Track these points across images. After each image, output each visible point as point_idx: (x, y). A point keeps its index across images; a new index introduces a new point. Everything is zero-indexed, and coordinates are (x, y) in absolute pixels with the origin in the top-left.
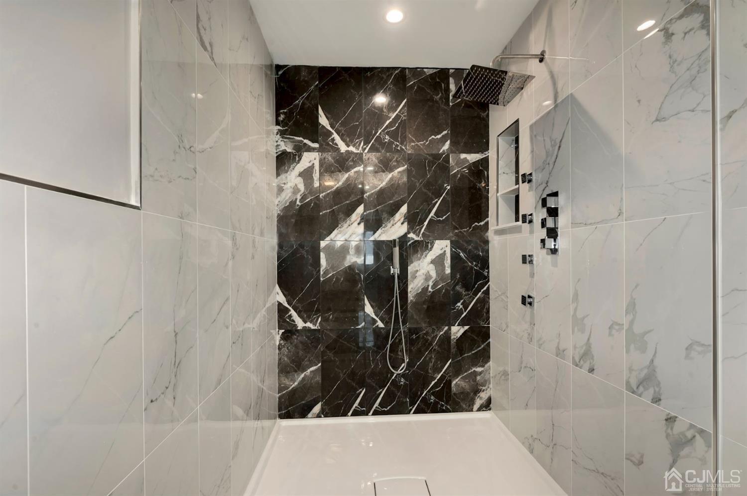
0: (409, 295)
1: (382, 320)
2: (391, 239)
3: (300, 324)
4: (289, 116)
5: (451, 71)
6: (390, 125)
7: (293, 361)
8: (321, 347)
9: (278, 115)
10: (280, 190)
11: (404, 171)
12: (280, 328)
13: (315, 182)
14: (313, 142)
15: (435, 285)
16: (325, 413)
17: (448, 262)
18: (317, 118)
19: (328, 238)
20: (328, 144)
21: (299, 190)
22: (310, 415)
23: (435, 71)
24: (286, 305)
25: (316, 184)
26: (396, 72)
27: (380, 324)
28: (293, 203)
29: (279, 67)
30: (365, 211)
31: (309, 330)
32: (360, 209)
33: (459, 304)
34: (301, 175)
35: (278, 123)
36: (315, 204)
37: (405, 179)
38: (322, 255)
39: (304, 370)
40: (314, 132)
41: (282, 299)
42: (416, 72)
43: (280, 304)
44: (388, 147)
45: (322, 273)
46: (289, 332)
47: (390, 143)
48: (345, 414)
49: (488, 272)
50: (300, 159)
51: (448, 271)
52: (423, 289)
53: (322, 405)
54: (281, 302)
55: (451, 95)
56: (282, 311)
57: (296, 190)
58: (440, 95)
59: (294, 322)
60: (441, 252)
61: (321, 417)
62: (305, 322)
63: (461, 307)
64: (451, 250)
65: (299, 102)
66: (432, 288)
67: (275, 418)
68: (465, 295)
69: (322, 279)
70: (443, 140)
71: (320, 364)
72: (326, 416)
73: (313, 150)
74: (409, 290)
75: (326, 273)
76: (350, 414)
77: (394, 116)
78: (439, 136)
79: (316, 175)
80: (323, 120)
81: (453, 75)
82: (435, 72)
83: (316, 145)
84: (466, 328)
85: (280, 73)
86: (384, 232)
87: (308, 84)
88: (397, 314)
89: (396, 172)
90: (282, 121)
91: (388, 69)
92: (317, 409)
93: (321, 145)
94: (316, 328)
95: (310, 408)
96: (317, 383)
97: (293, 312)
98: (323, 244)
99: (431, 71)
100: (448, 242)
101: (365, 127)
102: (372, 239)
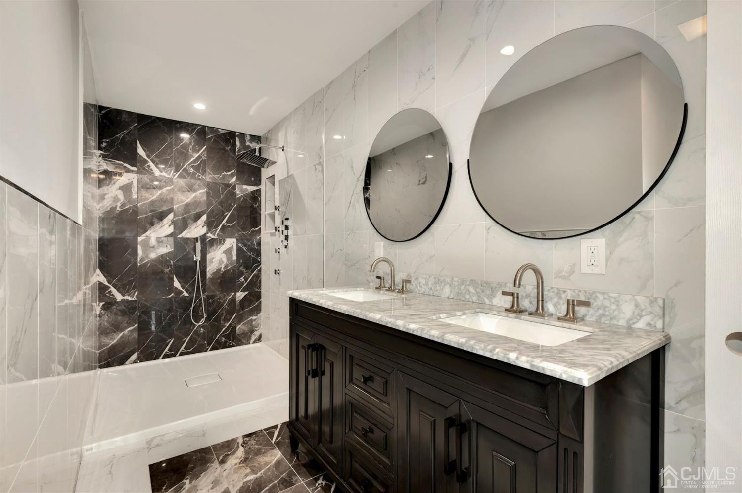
0: (207, 274)
1: (187, 291)
2: (195, 237)
3: (119, 297)
4: (110, 145)
5: (237, 133)
6: (194, 161)
7: (113, 325)
8: (137, 313)
9: (100, 143)
10: (103, 197)
11: (204, 192)
12: (100, 301)
13: (133, 194)
14: (132, 165)
15: (225, 267)
16: (140, 359)
17: (234, 252)
18: (136, 150)
19: (144, 235)
20: (144, 169)
21: (119, 200)
22: (127, 363)
23: (226, 131)
24: (106, 283)
25: (134, 196)
26: (199, 127)
27: (186, 294)
28: (113, 209)
29: (101, 108)
30: (174, 218)
31: (127, 301)
32: (171, 216)
33: (242, 279)
34: (121, 188)
35: (100, 149)
36: (133, 210)
37: (205, 198)
38: (139, 247)
39: (122, 330)
40: (132, 158)
41: (103, 280)
42: (212, 129)
43: (100, 283)
44: (193, 175)
45: (138, 260)
46: (109, 304)
47: (194, 174)
48: (157, 358)
49: (261, 259)
50: (120, 177)
51: (235, 258)
52: (217, 270)
53: (138, 354)
54: (102, 282)
55: (237, 148)
56: (102, 288)
57: (116, 199)
58: (230, 147)
59: (113, 295)
60: (231, 246)
61: (137, 363)
62: (123, 295)
63: (243, 280)
64: (237, 245)
65: (120, 135)
66: (224, 269)
67: (95, 368)
68: (246, 273)
69: (138, 264)
70: (232, 175)
71: (136, 325)
72: (141, 362)
73: (132, 171)
74: (208, 270)
75: (141, 260)
76: (161, 357)
77: (197, 155)
78: (229, 173)
79: (134, 190)
80: (141, 151)
81: (238, 136)
82: (226, 133)
83: (134, 168)
84: (246, 293)
85: (103, 112)
86: (189, 232)
87: (128, 125)
88: (198, 287)
89: (198, 193)
90: (104, 148)
91: (193, 124)
92: (134, 357)
93: (139, 169)
94: (133, 299)
95: (127, 357)
96: (134, 338)
97: (112, 289)
98: (139, 239)
99: (223, 131)
100: (235, 240)
101: (175, 161)
102: (180, 236)
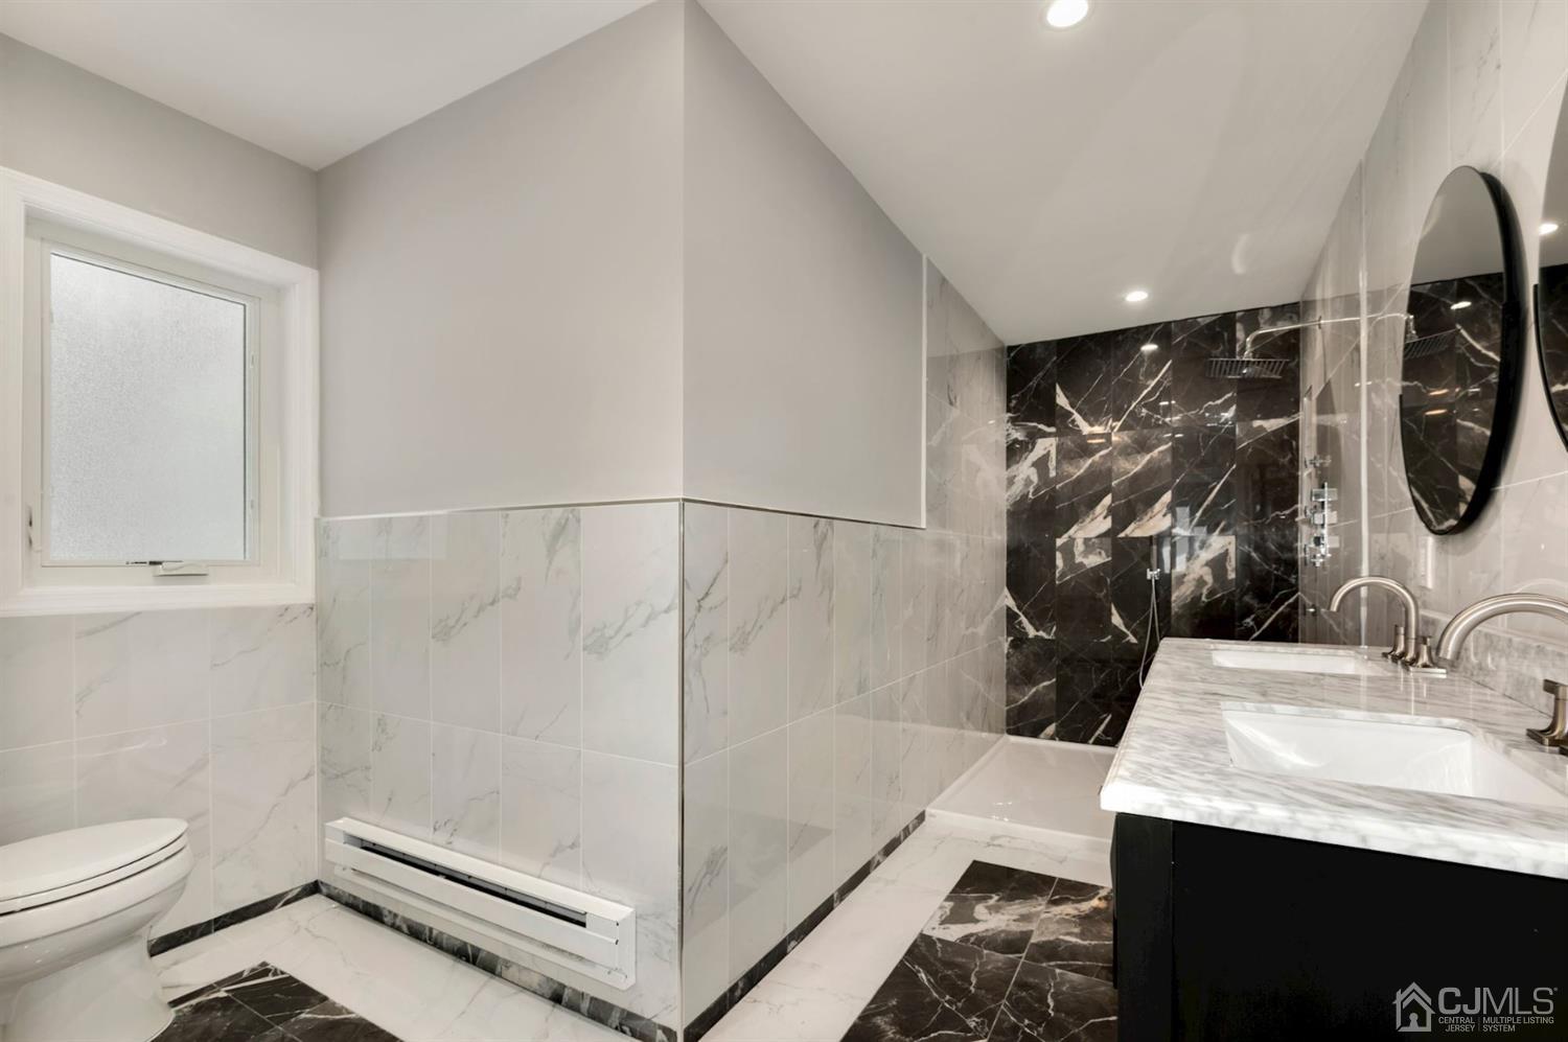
0: (1173, 605)
1: (1135, 635)
2: (1147, 535)
3: (1031, 632)
4: (1020, 401)
5: (1238, 315)
6: (1149, 395)
7: (1023, 673)
8: (1056, 661)
9: (1009, 401)
10: (1011, 481)
11: (1166, 450)
12: (1009, 635)
13: (1051, 471)
14: (1049, 426)
15: (1211, 594)
16: (1061, 736)
17: (1231, 565)
18: (1055, 399)
19: (1066, 536)
20: (1067, 427)
21: (1032, 482)
22: (1042, 735)
23: (1214, 318)
24: (1016, 610)
25: (1053, 474)
26: (1158, 329)
27: (1133, 640)
28: (1024, 497)
29: (1011, 349)
30: (1113, 502)
31: (1042, 639)
32: (1107, 500)
33: (1248, 620)
34: (1034, 464)
35: (1009, 410)
36: (1050, 496)
37: (1169, 460)
38: (1058, 555)
39: (1035, 684)
40: (1052, 415)
41: (1011, 602)
42: (1184, 324)
43: (1009, 609)
44: (1146, 423)
45: (1057, 575)
46: (1019, 640)
47: (1149, 417)
48: (1084, 741)
49: (1297, 579)
50: (1034, 447)
51: (1232, 575)
52: (1193, 598)
53: (1057, 726)
54: (1011, 606)
55: (1238, 345)
56: (1011, 616)
57: (1028, 482)
58: (1222, 347)
59: (1024, 628)
60: (1221, 551)
61: (1054, 739)
62: (1038, 631)
63: (1252, 623)
64: (1237, 548)
65: (1033, 383)
66: (1207, 597)
67: (1002, 733)
68: (1258, 609)
69: (1057, 582)
70: (1225, 407)
71: (1054, 680)
72: (1062, 739)
73: (1049, 435)
74: (1173, 598)
75: (1063, 575)
76: (1091, 741)
77: (1153, 383)
78: (1219, 402)
79: (1052, 464)
80: (1062, 400)
81: (1241, 320)
82: (1215, 321)
83: (1053, 430)
85: (1012, 355)
86: (1138, 527)
87: (1045, 361)
88: (1153, 628)
89: (1155, 453)
90: (1014, 407)
91: (1146, 327)
92: (1051, 729)
93: (1058, 429)
94: (1050, 638)
95: (1043, 729)
96: (1051, 700)
97: (1023, 618)
98: (1059, 542)
99: (1208, 320)
100: (1233, 538)
101: (1115, 402)
102: (1122, 535)
